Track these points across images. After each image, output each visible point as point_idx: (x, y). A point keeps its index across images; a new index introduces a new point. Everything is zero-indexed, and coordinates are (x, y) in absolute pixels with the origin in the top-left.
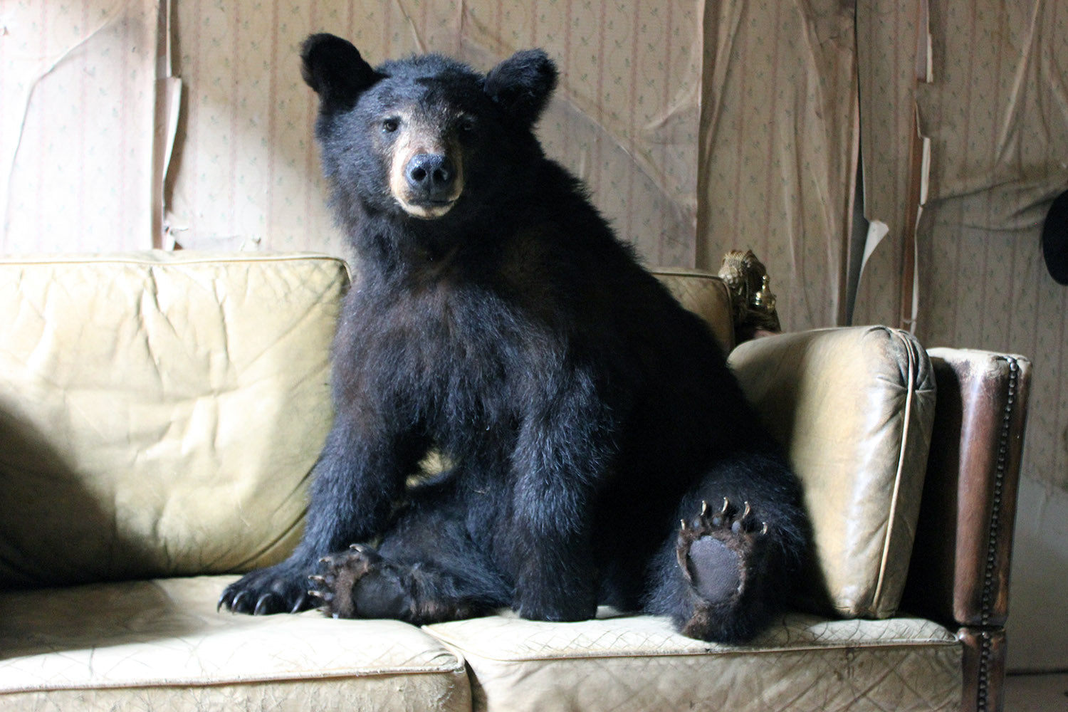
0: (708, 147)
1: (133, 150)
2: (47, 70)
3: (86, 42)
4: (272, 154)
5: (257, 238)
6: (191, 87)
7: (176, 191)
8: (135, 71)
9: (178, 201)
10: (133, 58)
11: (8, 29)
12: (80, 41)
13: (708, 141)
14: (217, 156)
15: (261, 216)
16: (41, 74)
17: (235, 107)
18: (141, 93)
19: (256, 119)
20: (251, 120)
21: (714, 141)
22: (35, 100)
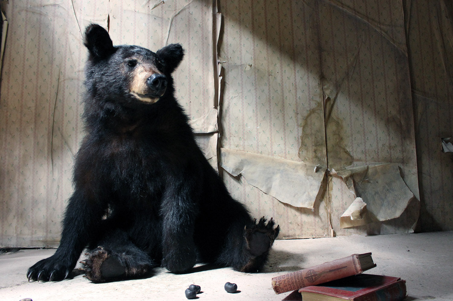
0: (408, 30)
1: (206, 38)
2: (177, 13)
3: (190, 4)
4: (254, 36)
5: (250, 64)
6: (225, 16)
7: (221, 50)
8: (206, 13)
9: (222, 53)
10: (205, 8)
11: (164, 2)
12: (187, 4)
13: (408, 27)
14: (235, 38)
15: (251, 57)
16: (175, 15)
17: (240, 22)
18: (208, 19)
19: (247, 25)
20: (246, 26)
21: (409, 28)
22: (173, 23)
